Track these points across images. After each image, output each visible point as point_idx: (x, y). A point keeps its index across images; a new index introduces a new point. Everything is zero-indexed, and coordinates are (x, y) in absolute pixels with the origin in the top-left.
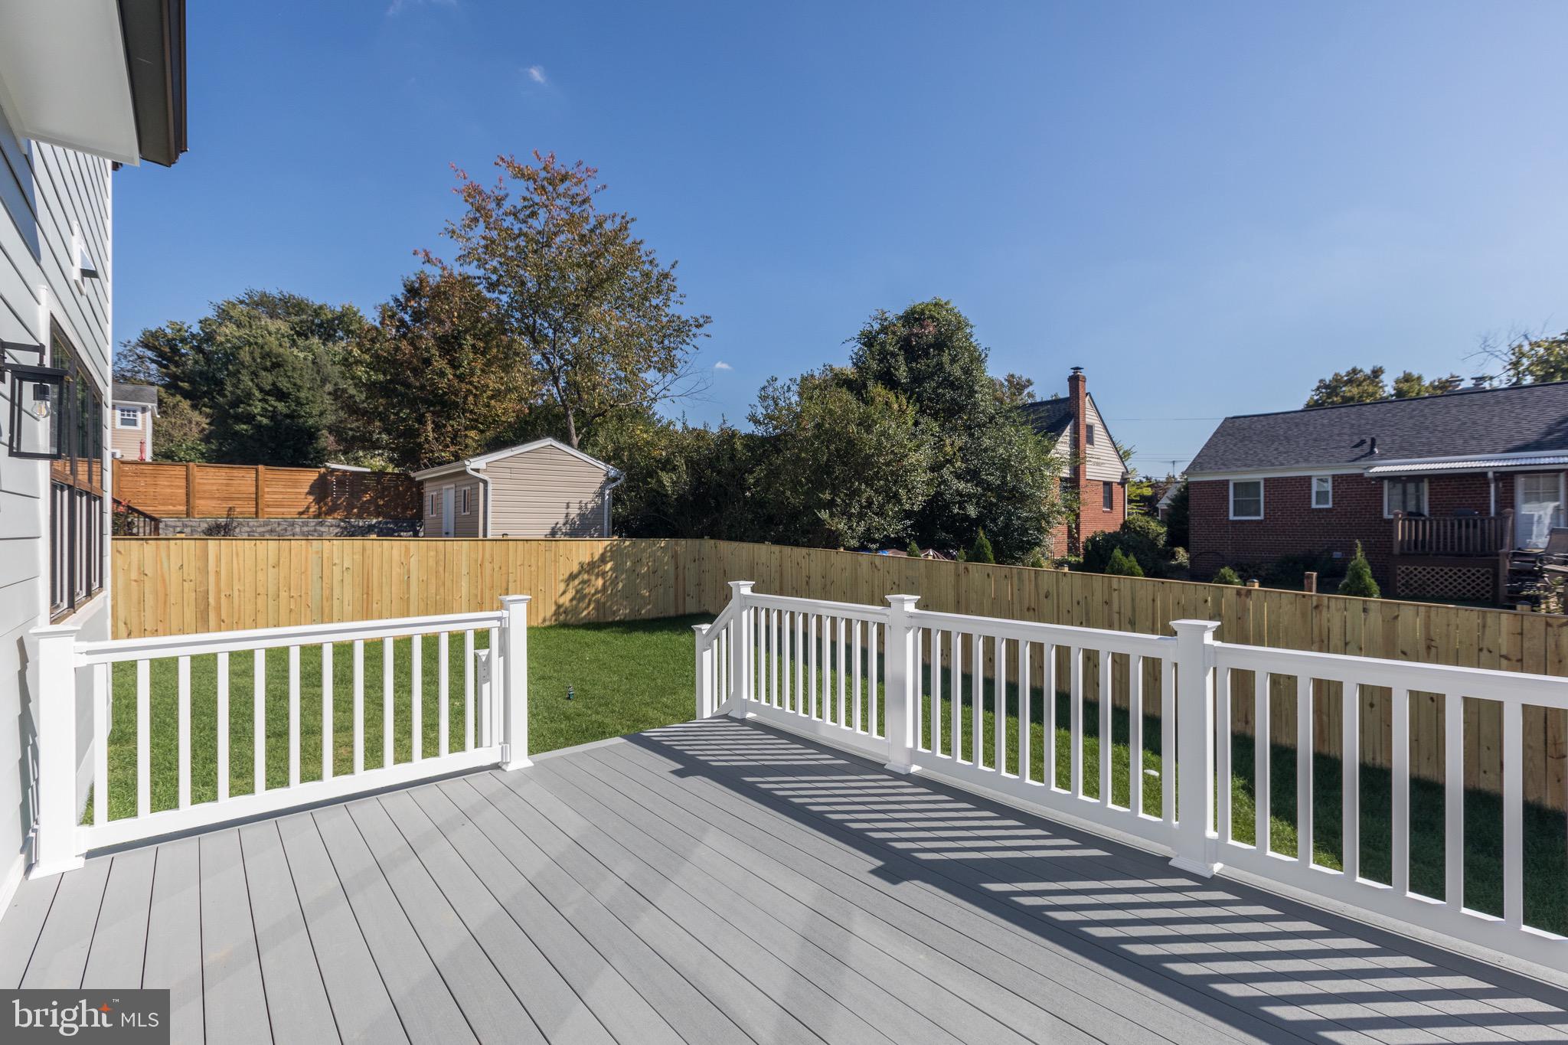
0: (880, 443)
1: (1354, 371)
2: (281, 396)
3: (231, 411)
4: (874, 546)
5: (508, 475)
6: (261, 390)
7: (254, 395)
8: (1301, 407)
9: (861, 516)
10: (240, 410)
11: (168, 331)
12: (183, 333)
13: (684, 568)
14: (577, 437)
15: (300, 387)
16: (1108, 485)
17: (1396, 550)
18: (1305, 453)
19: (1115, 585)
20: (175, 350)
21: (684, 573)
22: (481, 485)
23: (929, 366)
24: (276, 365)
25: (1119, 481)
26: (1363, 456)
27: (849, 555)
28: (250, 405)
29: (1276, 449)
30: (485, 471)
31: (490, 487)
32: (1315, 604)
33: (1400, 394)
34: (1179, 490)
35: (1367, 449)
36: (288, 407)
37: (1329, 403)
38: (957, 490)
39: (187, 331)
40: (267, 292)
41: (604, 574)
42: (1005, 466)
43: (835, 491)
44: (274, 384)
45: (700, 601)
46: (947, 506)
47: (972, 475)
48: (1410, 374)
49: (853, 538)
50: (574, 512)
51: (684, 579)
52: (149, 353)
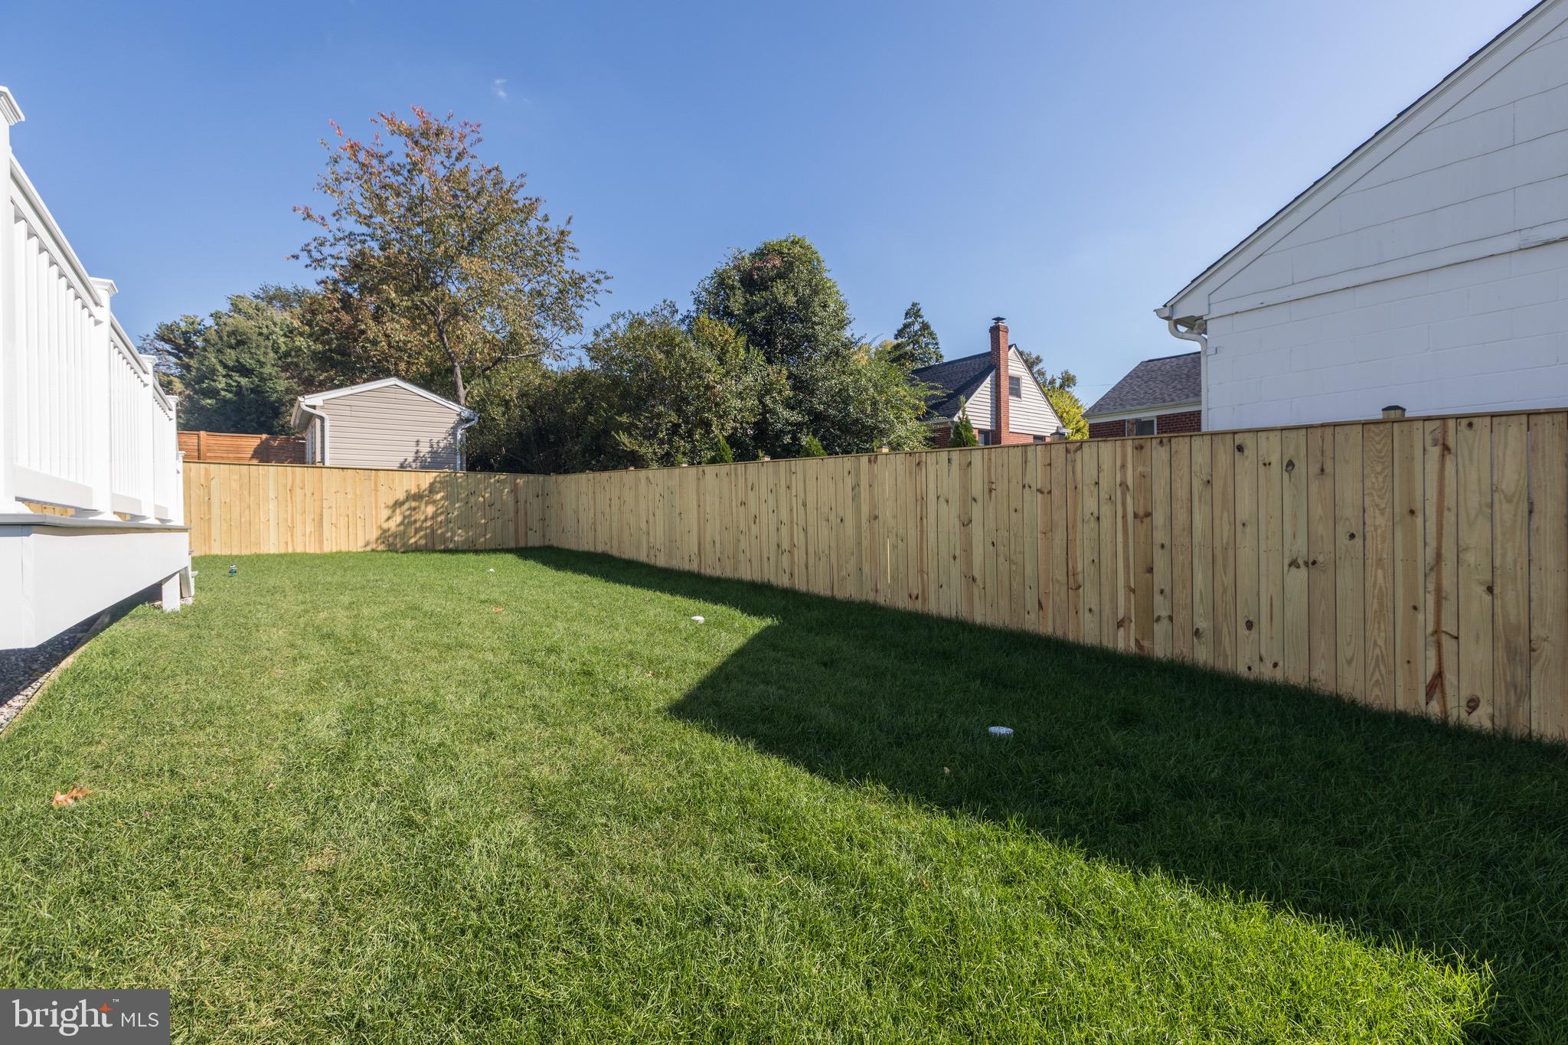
2: (245, 371)
3: (196, 386)
5: (348, 413)
6: (225, 366)
7: (218, 371)
10: (205, 385)
11: (183, 325)
12: (196, 326)
13: (526, 502)
14: (465, 388)
15: (264, 363)
16: (1039, 438)
20: (187, 341)
21: (525, 507)
22: (318, 422)
23: (764, 297)
24: (240, 343)
28: (215, 381)
30: (322, 407)
31: (327, 424)
36: (252, 383)
38: (785, 419)
39: (200, 324)
40: (282, 287)
41: (434, 502)
43: (634, 415)
44: (237, 361)
45: (544, 536)
50: (425, 449)
51: (526, 514)
52: (168, 347)
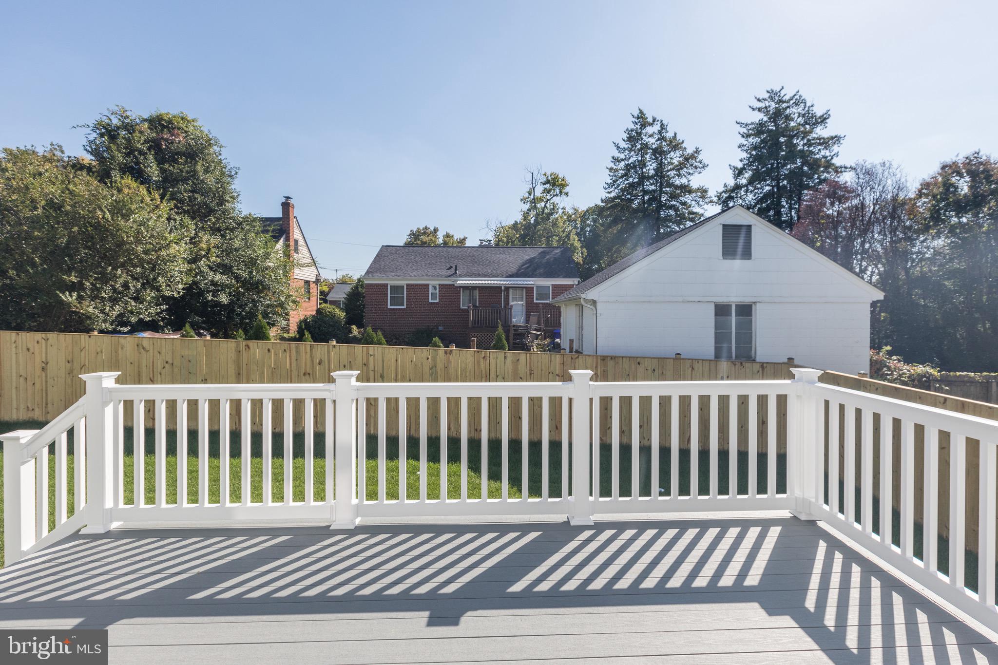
0: (139, 232)
1: (426, 228)
4: (126, 329)
8: (402, 244)
9: (114, 301)
16: (307, 282)
17: (470, 325)
18: (426, 271)
19: (371, 352)
23: (182, 171)
25: (314, 280)
26: (452, 275)
27: (107, 338)
29: (411, 267)
32: (483, 356)
33: (445, 243)
34: (352, 289)
35: (454, 271)
37: (415, 244)
38: (212, 281)
42: (252, 263)
43: (83, 275)
46: (201, 293)
47: (226, 269)
48: (449, 234)
49: (105, 321)
